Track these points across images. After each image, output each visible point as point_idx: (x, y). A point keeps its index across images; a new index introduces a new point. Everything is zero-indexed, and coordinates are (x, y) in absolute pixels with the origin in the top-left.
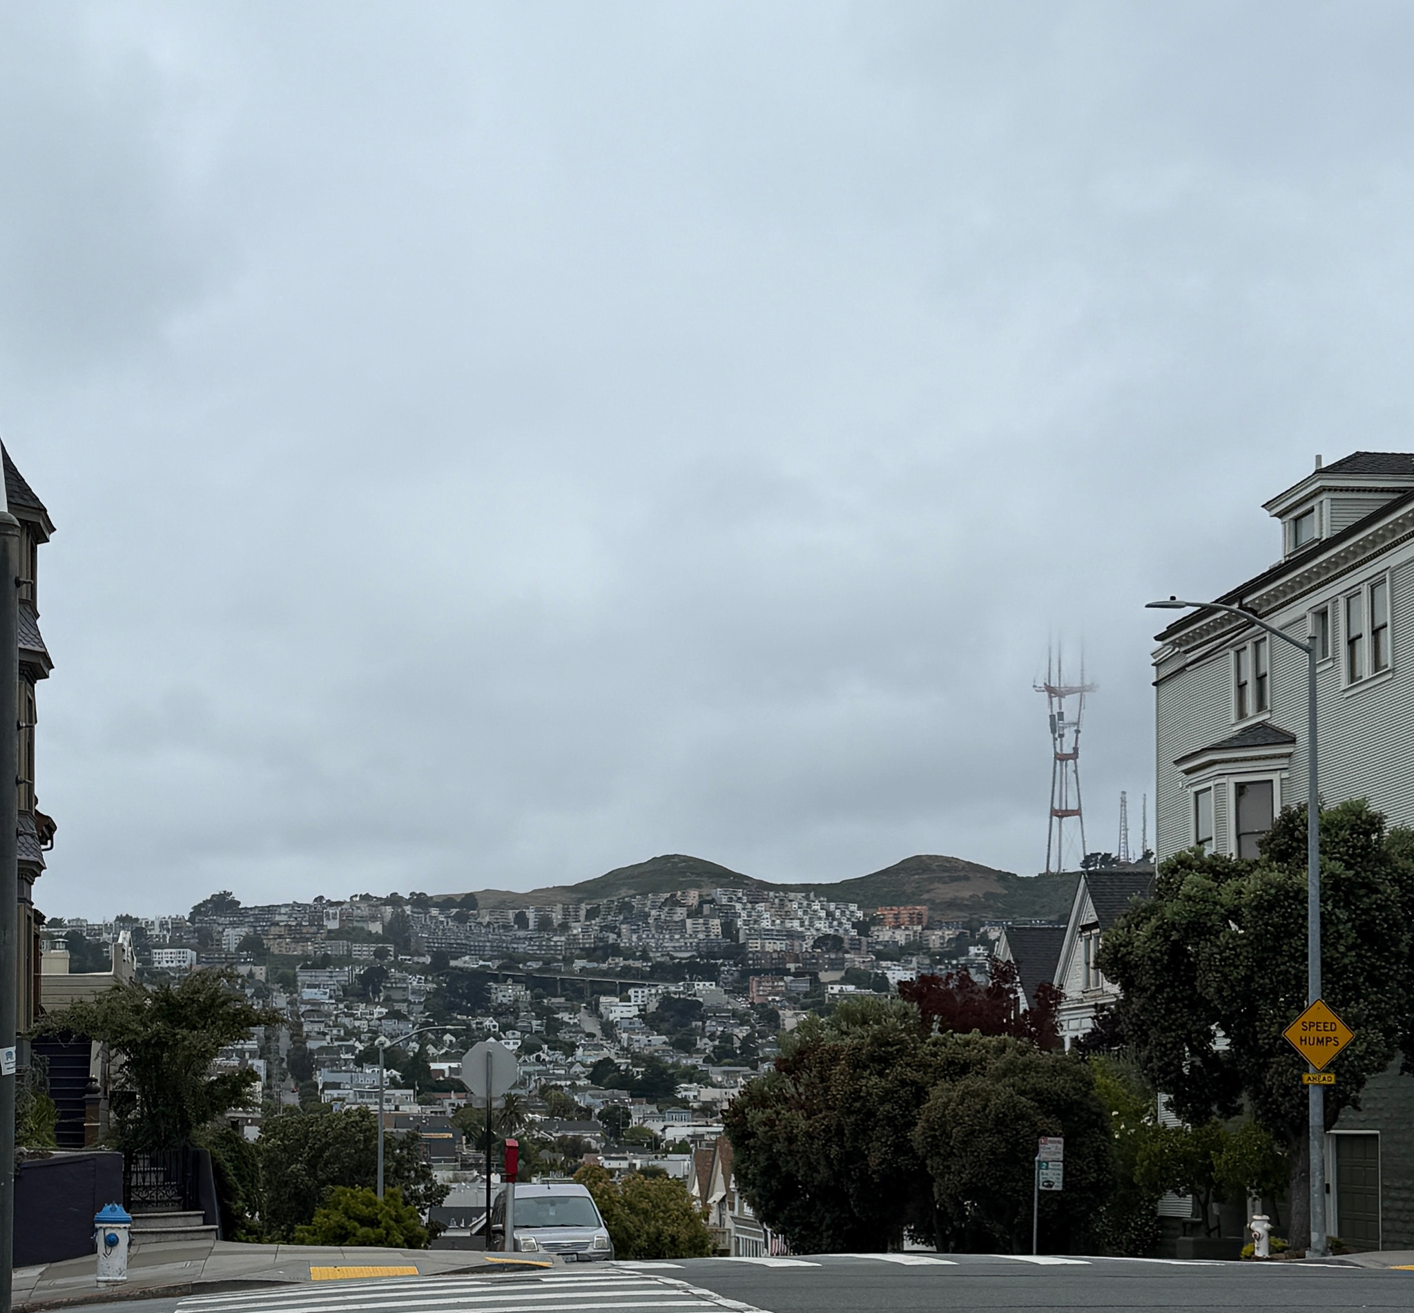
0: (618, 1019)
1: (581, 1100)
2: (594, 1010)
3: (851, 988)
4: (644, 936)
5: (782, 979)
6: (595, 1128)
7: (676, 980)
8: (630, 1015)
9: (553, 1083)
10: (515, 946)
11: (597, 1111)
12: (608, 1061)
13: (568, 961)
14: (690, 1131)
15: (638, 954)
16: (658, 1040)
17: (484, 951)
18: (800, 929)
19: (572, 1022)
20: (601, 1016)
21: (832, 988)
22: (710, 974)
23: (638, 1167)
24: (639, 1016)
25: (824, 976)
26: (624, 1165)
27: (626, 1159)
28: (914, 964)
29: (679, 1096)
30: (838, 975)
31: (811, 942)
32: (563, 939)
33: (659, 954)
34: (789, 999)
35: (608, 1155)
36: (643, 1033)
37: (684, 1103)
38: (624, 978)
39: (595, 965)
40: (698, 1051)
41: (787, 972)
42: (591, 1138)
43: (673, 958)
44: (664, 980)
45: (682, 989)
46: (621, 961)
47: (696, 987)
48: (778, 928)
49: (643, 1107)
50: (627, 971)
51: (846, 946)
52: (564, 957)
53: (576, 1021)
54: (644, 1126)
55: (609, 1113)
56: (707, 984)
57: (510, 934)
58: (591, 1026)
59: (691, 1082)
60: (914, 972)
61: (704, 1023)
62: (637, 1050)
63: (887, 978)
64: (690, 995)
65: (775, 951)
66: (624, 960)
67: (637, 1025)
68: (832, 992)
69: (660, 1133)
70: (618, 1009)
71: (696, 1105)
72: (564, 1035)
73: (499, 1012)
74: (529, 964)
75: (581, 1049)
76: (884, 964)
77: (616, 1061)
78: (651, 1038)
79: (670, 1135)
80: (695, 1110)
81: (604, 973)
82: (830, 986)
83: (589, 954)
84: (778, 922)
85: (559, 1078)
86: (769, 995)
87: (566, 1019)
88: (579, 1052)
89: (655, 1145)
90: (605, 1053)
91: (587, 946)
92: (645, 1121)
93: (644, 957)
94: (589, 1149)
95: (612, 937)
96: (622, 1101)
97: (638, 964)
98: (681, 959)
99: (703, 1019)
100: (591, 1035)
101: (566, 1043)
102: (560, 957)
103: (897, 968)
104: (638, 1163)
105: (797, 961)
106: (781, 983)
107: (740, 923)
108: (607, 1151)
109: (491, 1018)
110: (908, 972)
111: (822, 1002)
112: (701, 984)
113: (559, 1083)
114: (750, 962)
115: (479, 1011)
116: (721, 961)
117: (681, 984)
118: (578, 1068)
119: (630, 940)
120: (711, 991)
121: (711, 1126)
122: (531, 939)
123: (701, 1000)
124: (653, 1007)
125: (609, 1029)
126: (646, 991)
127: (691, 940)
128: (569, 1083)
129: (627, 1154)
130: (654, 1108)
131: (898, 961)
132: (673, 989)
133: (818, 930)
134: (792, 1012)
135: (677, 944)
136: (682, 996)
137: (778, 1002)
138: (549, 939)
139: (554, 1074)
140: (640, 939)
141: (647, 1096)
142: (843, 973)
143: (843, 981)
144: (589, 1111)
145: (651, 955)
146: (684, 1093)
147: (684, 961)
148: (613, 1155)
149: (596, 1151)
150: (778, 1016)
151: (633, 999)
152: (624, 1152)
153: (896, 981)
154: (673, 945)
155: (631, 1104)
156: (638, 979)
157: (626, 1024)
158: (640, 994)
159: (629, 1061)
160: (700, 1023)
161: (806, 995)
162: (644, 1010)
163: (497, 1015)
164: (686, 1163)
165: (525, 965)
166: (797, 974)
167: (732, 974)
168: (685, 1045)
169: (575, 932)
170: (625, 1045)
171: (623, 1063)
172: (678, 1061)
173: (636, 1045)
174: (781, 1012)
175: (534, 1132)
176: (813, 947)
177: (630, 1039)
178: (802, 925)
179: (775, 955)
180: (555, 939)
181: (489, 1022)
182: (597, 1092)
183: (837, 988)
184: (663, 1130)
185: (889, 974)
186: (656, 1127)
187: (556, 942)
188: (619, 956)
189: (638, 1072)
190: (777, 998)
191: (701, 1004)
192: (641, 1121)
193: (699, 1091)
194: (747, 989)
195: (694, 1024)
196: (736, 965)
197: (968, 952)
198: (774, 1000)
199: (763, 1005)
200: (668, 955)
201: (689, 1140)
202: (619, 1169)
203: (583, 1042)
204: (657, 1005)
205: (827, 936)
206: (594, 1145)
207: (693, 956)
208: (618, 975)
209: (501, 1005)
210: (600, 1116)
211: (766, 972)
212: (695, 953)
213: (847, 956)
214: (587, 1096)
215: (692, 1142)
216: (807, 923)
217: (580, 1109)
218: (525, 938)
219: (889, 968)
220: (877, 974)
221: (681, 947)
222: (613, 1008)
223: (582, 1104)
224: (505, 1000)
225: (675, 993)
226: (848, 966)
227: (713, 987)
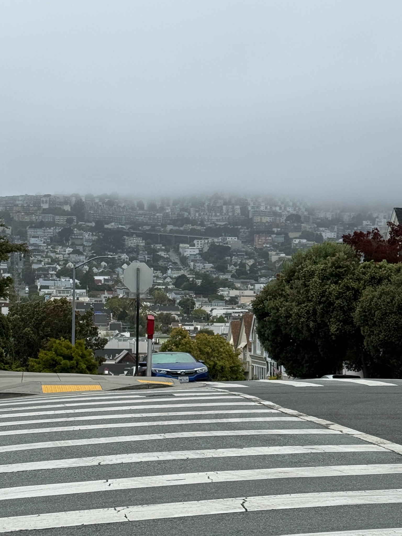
0: (189, 255)
1: (171, 296)
2: (177, 251)
3: (304, 241)
4: (202, 214)
5: (270, 236)
6: (177, 309)
7: (217, 236)
8: (195, 253)
9: (156, 287)
10: (137, 218)
11: (178, 301)
12: (183, 276)
13: (164, 226)
14: (224, 311)
15: (199, 223)
16: (209, 266)
17: (122, 220)
18: (280, 211)
19: (165, 256)
20: (180, 254)
21: (295, 241)
22: (235, 233)
23: (199, 329)
24: (199, 254)
25: (291, 235)
26: (192, 328)
27: (192, 325)
28: (336, 229)
29: (219, 294)
30: (298, 234)
31: (285, 218)
32: (161, 215)
33: (209, 223)
34: (274, 246)
35: (183, 323)
36: (201, 263)
37: (221, 298)
38: (191, 235)
39: (177, 228)
40: (229, 272)
41: (273, 233)
42: (175, 314)
43: (216, 225)
44: (212, 236)
45: (220, 240)
46: (190, 227)
47: (228, 240)
48: (269, 210)
49: (201, 299)
50: (193, 231)
51: (302, 219)
52: (162, 224)
53: (168, 256)
54: (202, 309)
55: (184, 302)
56: (233, 238)
57: (135, 212)
58: (175, 258)
59: (224, 287)
60: (336, 233)
61: (232, 257)
62: (198, 271)
63: (322, 236)
64: (224, 244)
65: (267, 222)
66: (192, 225)
67: (198, 258)
68: (295, 243)
69: (209, 313)
70: (189, 250)
71: (227, 299)
72: (161, 263)
73: (129, 251)
74: (144, 227)
75: (170, 270)
76: (321, 229)
77: (188, 276)
78: (205, 264)
79: (214, 313)
80: (226, 301)
81: (182, 232)
82: (294, 240)
83: (174, 223)
84: (269, 207)
85: (159, 284)
86: (264, 244)
87: (163, 255)
88: (169, 271)
89: (207, 318)
90: (182, 272)
91: (173, 218)
92: (202, 307)
93: (202, 224)
94: (174, 320)
95: (186, 214)
96: (191, 296)
97: (199, 228)
98: (220, 225)
99: (231, 256)
100: (175, 263)
101: (162, 267)
102: (160, 224)
103: (327, 231)
104: (199, 327)
105: (277, 227)
106: (270, 238)
107: (250, 208)
108: (183, 321)
109: (125, 254)
110: (333, 233)
111: (290, 248)
112: (230, 238)
113: (159, 287)
114: (255, 227)
115: (119, 251)
116: (240, 227)
117: (220, 238)
118: (168, 280)
119: (195, 216)
120: (235, 241)
121: (235, 309)
122: (145, 215)
123: (230, 246)
124: (206, 249)
125: (184, 260)
126: (203, 241)
127: (225, 216)
128: (164, 287)
129: (194, 323)
130: (206, 299)
131: (328, 228)
132: (216, 240)
133: (288, 212)
134: (275, 253)
135: (219, 218)
136: (221, 244)
137: (269, 247)
138: (154, 215)
139: (156, 282)
140: (200, 215)
141: (203, 294)
142: (300, 233)
143: (300, 237)
144: (174, 301)
145: (206, 223)
146: (221, 293)
147: (222, 227)
148: (186, 323)
149: (178, 321)
150: (268, 254)
151: (196, 245)
152: (192, 322)
153: (327, 237)
154: (216, 218)
155: (195, 298)
156: (198, 235)
157: (192, 258)
158: (200, 243)
159: (194, 276)
160: (229, 258)
161: (282, 244)
162: (202, 251)
163: (128, 253)
164: (223, 327)
165: (142, 227)
166: (278, 234)
167: (245, 233)
168: (222, 269)
169: (167, 211)
170: (192, 268)
171: (191, 277)
172: (218, 277)
173: (197, 268)
174: (270, 253)
175: (147, 312)
176: (286, 220)
177: (194, 265)
178: (280, 209)
179: (267, 224)
180: (158, 214)
181: (124, 256)
182: (178, 292)
183: (297, 241)
184: (211, 311)
185: (323, 234)
186: (207, 309)
187: (158, 216)
188: (189, 224)
189: (199, 282)
190: (268, 246)
191: (229, 248)
192: (200, 306)
193: (229, 292)
194: (253, 240)
195: (227, 258)
196: (247, 229)
197: (363, 223)
198: (266, 247)
199: (261, 249)
200: (214, 223)
201: (224, 316)
202: (189, 330)
203: (171, 266)
204: (208, 248)
205: (293, 215)
206: (177, 318)
207: (226, 224)
208: (188, 233)
209: (130, 247)
210: (180, 304)
211: (262, 232)
212: (227, 223)
213: (303, 225)
214: (173, 293)
215: (225, 317)
216: (283, 208)
217: (170, 300)
218: (142, 214)
219: (324, 231)
220: (317, 234)
221: (220, 220)
222: (186, 250)
223: (170, 298)
224: (132, 245)
225: (217, 242)
226: (303, 229)
227: (236, 240)
